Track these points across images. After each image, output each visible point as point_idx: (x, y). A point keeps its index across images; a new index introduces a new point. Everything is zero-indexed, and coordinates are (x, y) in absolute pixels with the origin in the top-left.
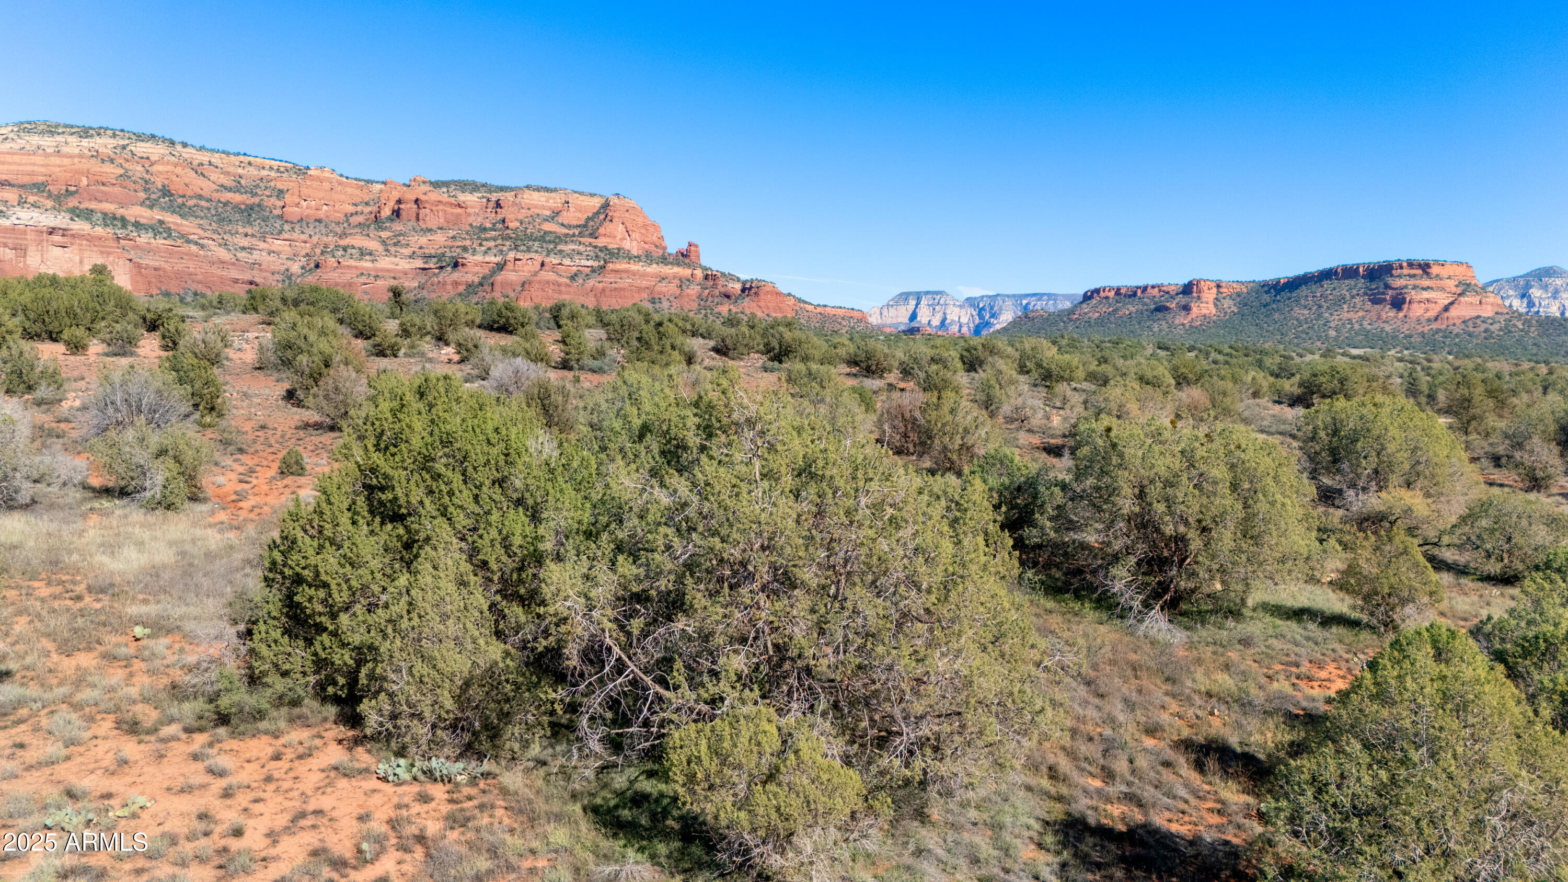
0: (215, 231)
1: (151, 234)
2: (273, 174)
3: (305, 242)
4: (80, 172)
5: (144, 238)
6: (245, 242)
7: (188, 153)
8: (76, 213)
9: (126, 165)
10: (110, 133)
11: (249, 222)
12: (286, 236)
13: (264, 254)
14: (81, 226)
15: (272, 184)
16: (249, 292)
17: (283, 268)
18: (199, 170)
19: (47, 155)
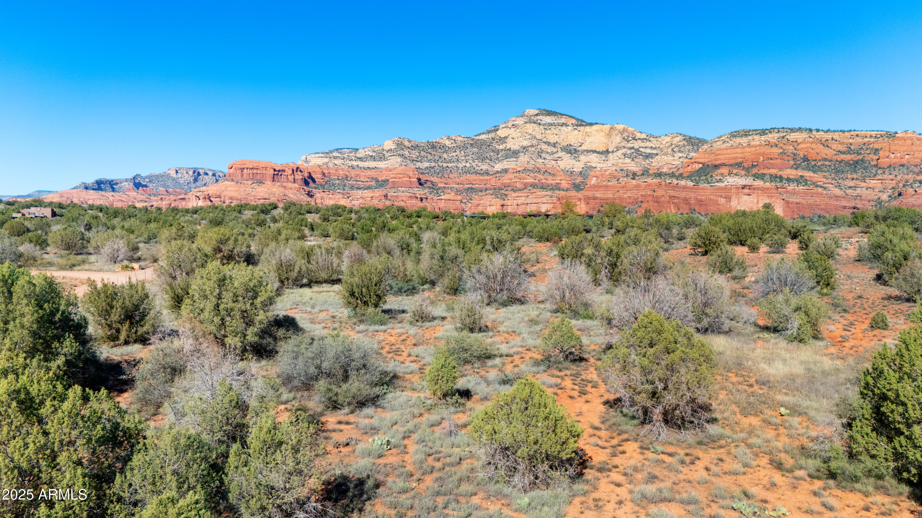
0: (833, 179)
1: (795, 184)
2: (872, 140)
3: (892, 180)
4: (760, 154)
5: (792, 187)
6: (852, 184)
7: (819, 135)
8: (757, 176)
9: (784, 147)
10: (776, 130)
11: (855, 171)
12: (879, 177)
13: (864, 190)
14: (759, 183)
15: (871, 146)
16: (854, 213)
17: (876, 197)
18: (825, 144)
19: (744, 147)
